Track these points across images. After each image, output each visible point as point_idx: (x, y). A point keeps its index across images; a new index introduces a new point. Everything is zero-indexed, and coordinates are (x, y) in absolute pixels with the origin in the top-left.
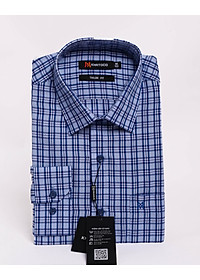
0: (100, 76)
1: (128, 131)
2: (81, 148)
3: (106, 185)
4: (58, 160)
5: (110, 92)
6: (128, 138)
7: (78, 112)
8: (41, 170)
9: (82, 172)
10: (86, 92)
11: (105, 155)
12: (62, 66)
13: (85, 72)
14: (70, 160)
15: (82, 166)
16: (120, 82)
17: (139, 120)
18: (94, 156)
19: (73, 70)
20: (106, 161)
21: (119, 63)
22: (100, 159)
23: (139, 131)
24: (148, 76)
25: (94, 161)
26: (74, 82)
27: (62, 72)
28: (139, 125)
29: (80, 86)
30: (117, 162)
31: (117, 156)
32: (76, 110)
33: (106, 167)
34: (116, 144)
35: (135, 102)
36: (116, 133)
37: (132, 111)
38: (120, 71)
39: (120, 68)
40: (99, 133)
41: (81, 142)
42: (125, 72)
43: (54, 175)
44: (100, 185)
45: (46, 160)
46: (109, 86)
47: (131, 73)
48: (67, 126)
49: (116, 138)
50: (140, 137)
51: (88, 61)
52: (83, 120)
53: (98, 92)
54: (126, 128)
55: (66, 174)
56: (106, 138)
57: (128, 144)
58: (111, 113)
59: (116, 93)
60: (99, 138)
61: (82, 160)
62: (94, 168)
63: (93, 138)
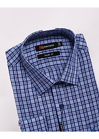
0: (50, 53)
1: (75, 85)
2: (48, 102)
3: (69, 122)
4: (35, 113)
5: (59, 62)
6: (76, 89)
7: (42, 80)
8: (26, 122)
9: (52, 117)
10: (44, 65)
11: (64, 103)
12: (25, 52)
13: (40, 53)
14: (43, 111)
15: (51, 113)
16: (64, 54)
17: (81, 76)
18: (57, 105)
19: (33, 53)
20: (66, 107)
21: (61, 42)
22: (62, 107)
23: (82, 83)
24: (80, 47)
25: (58, 109)
26: (35, 60)
27: (26, 55)
28: (81, 79)
29: (39, 63)
30: (73, 106)
31: (72, 102)
32: (41, 79)
33: (66, 111)
34: (70, 95)
35: (76, 66)
36: (68, 88)
37: (75, 72)
38: (62, 48)
39: (62, 45)
40: (58, 90)
41: (48, 98)
42: (66, 47)
43: (34, 124)
44: (65, 123)
45: (27, 114)
46: (58, 59)
47: (69, 47)
48: (36, 90)
49: (69, 91)
50: (83, 87)
51: (41, 45)
52: (47, 85)
53: (51, 63)
54: (74, 83)
55: (42, 122)
56: (62, 92)
57: (77, 93)
58: (63, 77)
59: (62, 62)
60: (59, 93)
61: (50, 110)
62: (59, 113)
63: (55, 94)
